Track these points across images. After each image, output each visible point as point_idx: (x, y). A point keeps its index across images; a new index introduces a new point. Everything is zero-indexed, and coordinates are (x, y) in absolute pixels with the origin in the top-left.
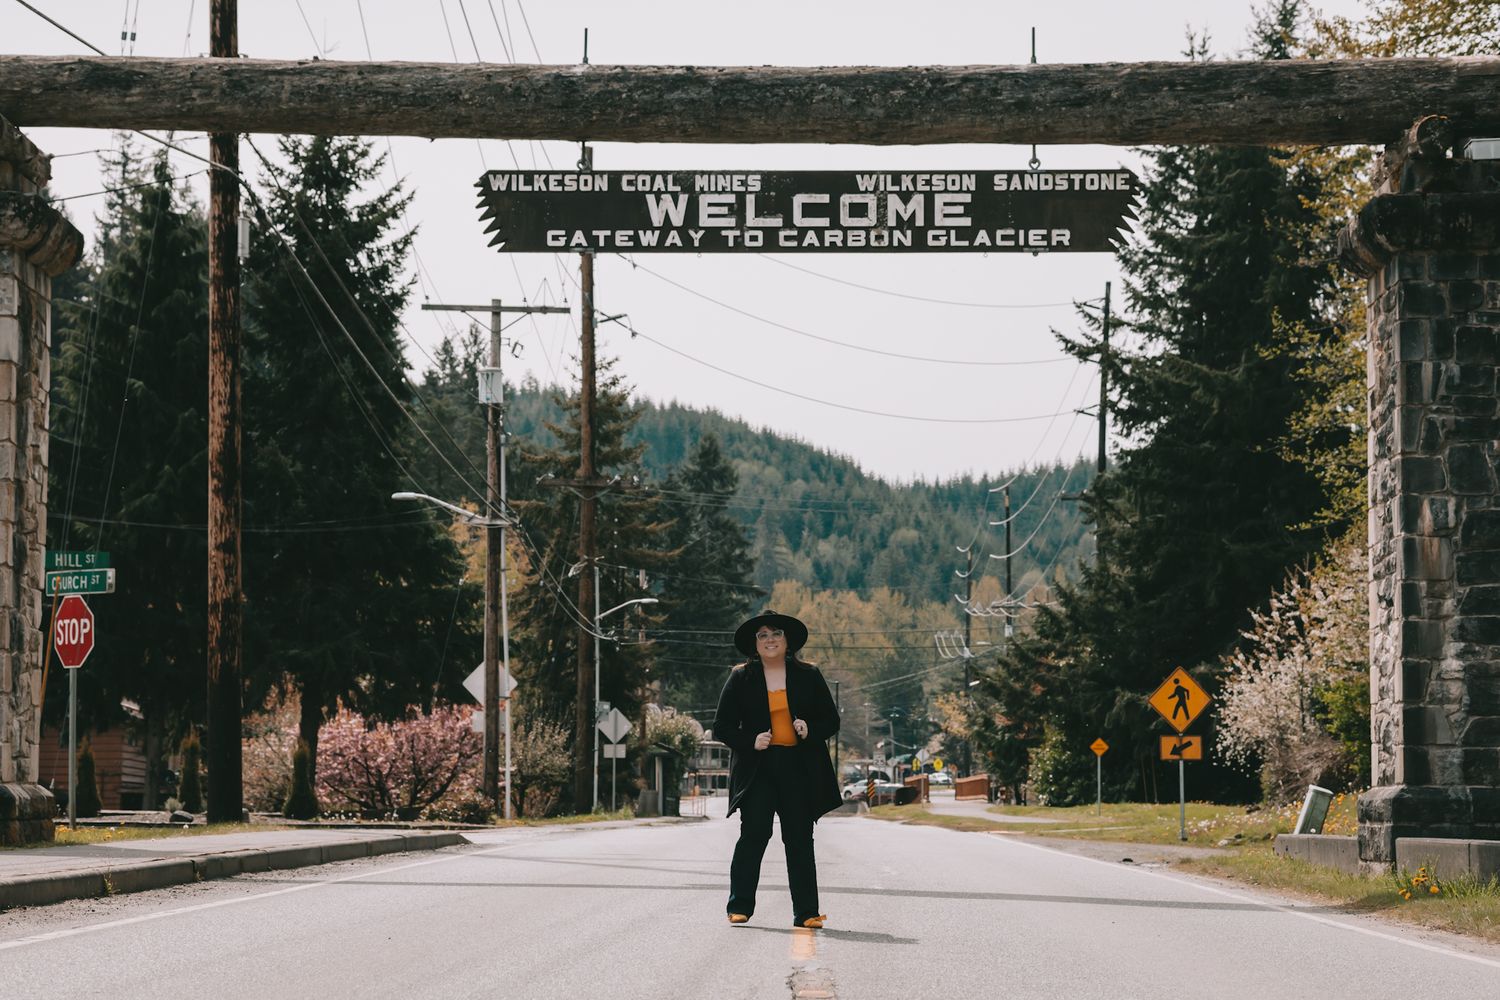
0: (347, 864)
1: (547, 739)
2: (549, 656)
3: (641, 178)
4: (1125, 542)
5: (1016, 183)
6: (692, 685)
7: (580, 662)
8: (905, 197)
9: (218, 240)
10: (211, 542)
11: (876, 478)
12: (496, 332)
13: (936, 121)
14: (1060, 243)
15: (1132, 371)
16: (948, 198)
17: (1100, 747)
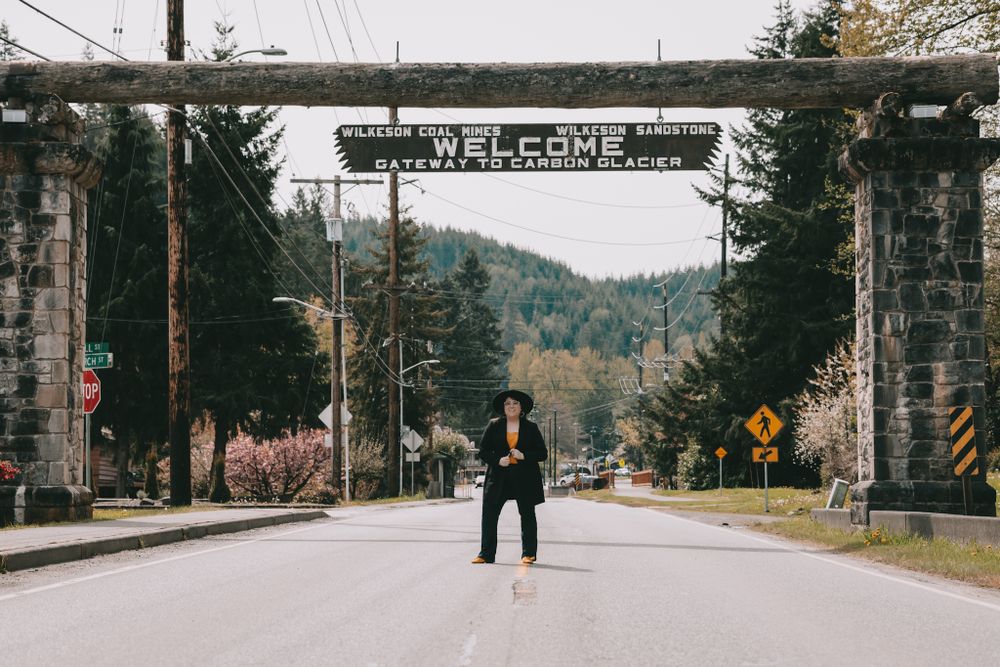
0: (263, 529)
1: (370, 450)
2: (371, 396)
3: (430, 129)
4: (738, 321)
5: (649, 130)
6: (462, 413)
7: (390, 400)
8: (585, 139)
9: (173, 154)
10: (171, 336)
11: (582, 275)
12: (338, 196)
13: (602, 95)
14: (675, 165)
15: (743, 211)
16: (610, 139)
17: (721, 453)
